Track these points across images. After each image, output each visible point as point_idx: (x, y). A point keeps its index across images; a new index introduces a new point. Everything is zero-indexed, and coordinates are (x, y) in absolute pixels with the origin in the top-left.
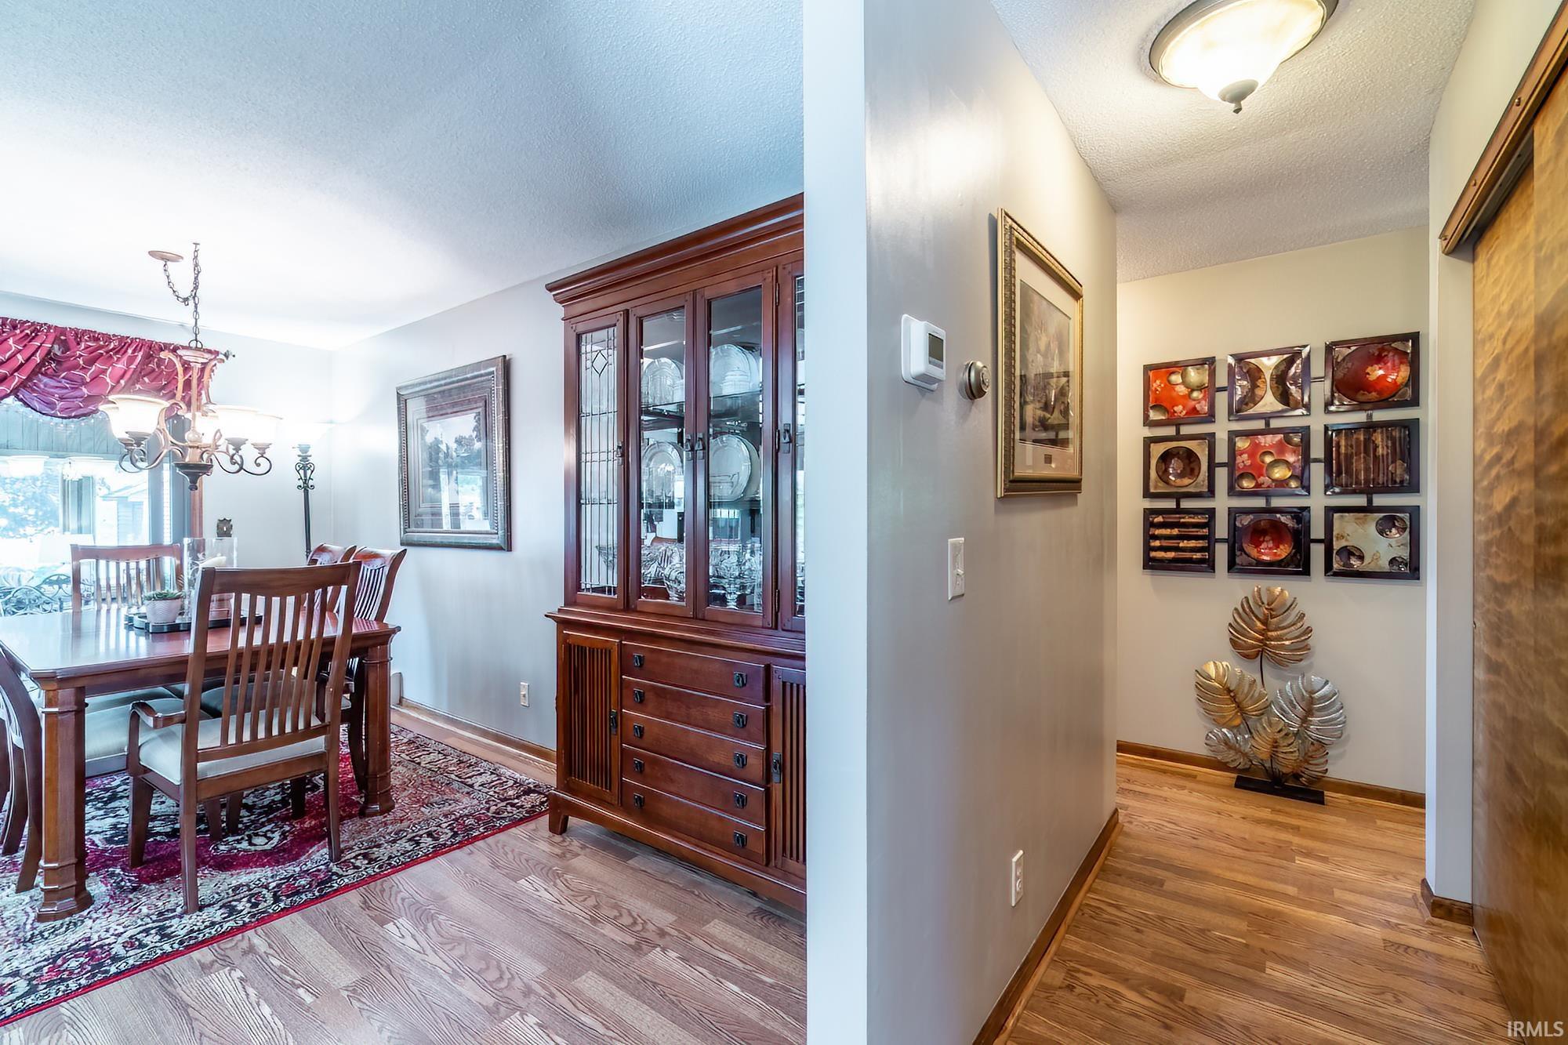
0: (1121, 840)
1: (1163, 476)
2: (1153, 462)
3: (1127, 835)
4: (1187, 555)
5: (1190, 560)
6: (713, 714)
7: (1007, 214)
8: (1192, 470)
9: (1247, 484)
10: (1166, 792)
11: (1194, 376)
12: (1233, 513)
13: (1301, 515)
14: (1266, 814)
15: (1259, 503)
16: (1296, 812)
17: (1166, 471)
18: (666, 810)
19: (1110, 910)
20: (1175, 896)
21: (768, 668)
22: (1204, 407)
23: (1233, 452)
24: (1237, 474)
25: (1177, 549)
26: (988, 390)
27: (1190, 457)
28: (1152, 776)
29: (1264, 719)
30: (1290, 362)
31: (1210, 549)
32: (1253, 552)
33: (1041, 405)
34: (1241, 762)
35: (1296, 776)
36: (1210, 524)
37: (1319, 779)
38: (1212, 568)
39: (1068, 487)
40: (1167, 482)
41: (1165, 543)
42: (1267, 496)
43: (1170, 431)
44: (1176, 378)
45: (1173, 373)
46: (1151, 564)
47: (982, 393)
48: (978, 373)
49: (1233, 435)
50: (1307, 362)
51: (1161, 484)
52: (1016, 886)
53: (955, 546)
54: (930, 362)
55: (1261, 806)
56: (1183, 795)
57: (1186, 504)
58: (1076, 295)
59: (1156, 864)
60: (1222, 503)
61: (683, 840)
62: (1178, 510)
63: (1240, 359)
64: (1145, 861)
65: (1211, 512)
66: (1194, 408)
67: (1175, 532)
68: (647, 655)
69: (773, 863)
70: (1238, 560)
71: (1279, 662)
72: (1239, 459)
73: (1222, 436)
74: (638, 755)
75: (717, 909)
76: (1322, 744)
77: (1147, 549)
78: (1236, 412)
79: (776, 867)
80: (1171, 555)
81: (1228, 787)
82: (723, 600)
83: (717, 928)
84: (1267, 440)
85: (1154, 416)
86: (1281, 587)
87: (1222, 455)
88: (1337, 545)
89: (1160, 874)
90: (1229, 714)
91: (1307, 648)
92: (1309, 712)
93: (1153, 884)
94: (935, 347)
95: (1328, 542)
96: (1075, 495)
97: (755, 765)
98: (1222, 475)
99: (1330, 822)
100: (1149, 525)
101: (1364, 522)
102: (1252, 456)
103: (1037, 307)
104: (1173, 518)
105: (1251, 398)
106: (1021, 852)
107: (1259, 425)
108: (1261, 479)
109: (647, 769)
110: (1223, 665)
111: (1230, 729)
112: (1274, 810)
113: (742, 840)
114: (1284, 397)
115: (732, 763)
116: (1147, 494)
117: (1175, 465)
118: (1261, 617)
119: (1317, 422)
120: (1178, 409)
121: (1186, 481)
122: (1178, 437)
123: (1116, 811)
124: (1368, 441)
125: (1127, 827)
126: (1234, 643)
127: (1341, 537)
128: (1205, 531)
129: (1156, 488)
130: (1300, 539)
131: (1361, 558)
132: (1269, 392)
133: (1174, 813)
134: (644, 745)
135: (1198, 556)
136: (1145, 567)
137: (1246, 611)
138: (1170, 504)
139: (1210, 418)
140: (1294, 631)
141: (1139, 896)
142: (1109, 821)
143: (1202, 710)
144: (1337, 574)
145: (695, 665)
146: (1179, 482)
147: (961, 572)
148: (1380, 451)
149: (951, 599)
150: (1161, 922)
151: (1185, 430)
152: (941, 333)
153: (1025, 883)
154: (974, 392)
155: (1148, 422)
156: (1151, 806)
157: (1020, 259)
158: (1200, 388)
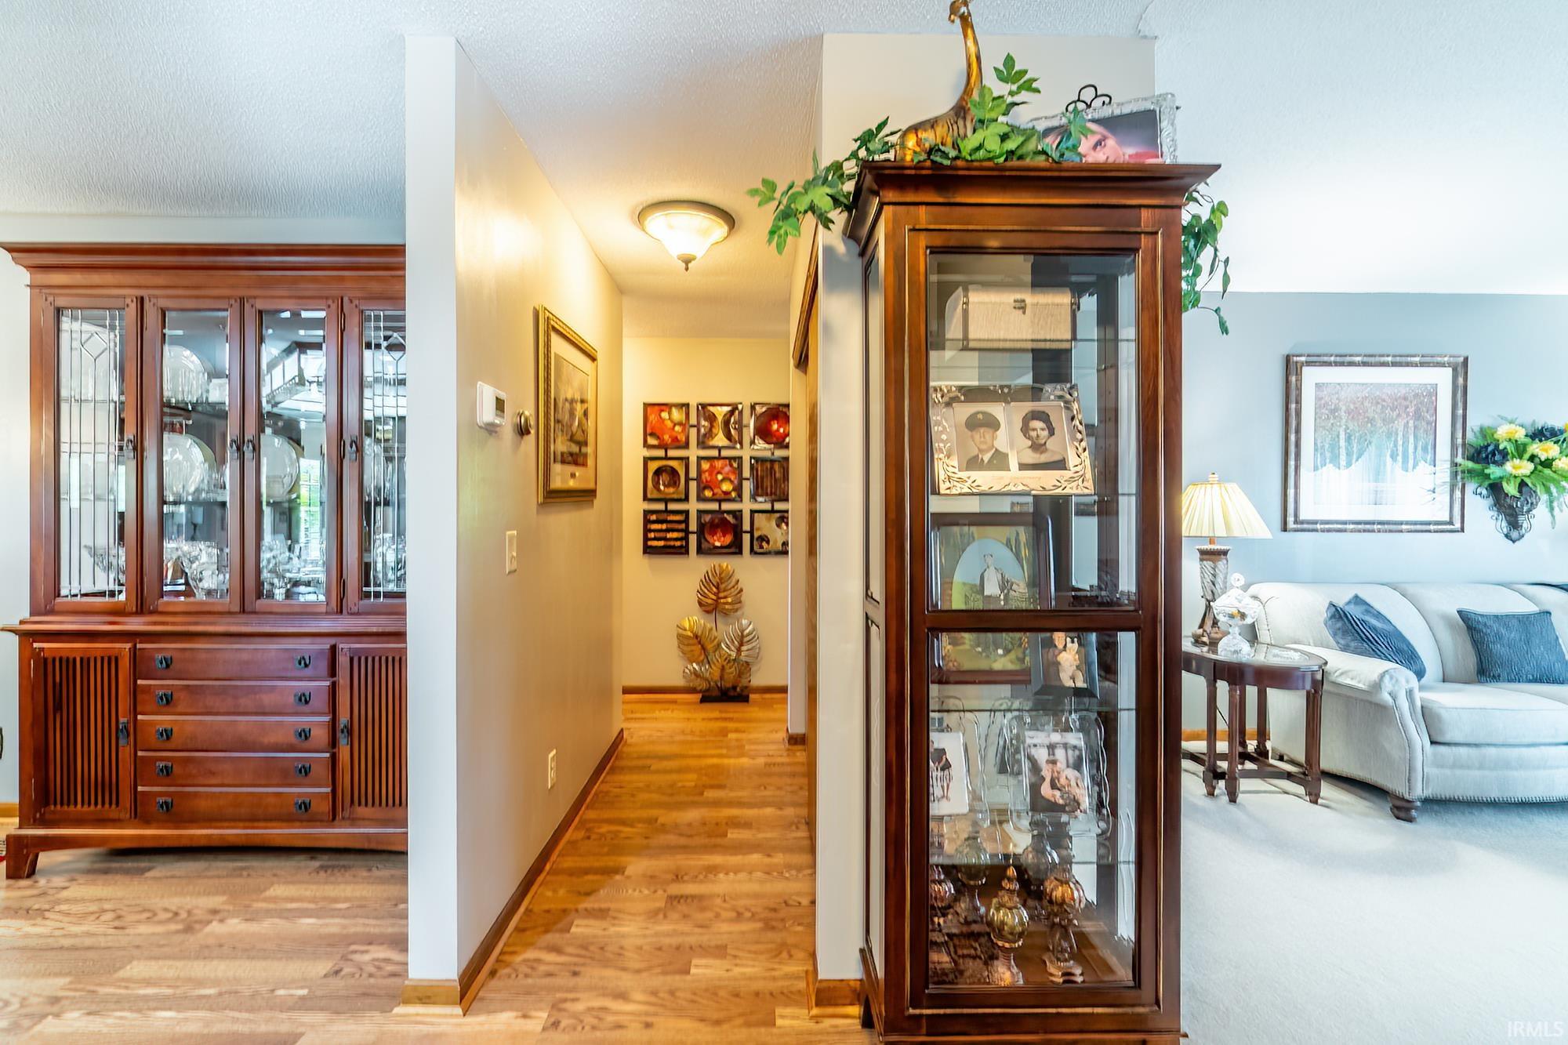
0: (625, 749)
1: (656, 485)
2: (650, 475)
3: (630, 745)
4: (672, 543)
5: (674, 547)
6: (267, 699)
7: (545, 309)
8: (675, 483)
9: (708, 493)
10: (657, 714)
11: (677, 415)
12: (700, 512)
13: (737, 515)
14: (716, 714)
15: (714, 506)
16: (733, 710)
17: (658, 483)
18: (203, 805)
19: (615, 790)
20: (657, 772)
21: (333, 648)
22: (683, 438)
23: (700, 471)
24: (702, 486)
25: (665, 539)
26: (533, 431)
27: (673, 472)
28: (647, 707)
29: (717, 653)
30: (732, 413)
31: (686, 538)
32: (711, 541)
33: (569, 437)
34: (704, 685)
35: (734, 688)
36: (686, 521)
37: (746, 687)
38: (687, 552)
39: (586, 496)
40: (659, 490)
41: (658, 535)
42: (720, 501)
43: (661, 453)
44: (665, 415)
45: (663, 411)
46: (648, 550)
47: (528, 433)
48: (526, 420)
49: (700, 459)
50: (741, 413)
51: (655, 491)
52: (551, 775)
53: (511, 538)
54: (497, 415)
55: (714, 711)
56: (669, 714)
57: (672, 506)
58: (594, 359)
59: (648, 757)
60: (693, 506)
61: (228, 828)
62: (666, 511)
63: (704, 406)
64: (639, 758)
65: (687, 513)
66: (677, 438)
67: (664, 526)
68: (176, 655)
69: (340, 815)
70: (703, 546)
71: (726, 614)
72: (703, 477)
73: (693, 460)
74: (162, 759)
75: (275, 879)
76: (747, 663)
77: (646, 539)
78: (702, 444)
79: (343, 818)
80: (661, 543)
81: (694, 703)
82: (271, 595)
83: (278, 890)
84: (719, 464)
85: (652, 441)
86: (727, 563)
87: (693, 474)
88: (756, 534)
89: (648, 762)
90: (697, 653)
91: (740, 602)
92: (741, 644)
93: (645, 769)
94: (500, 405)
95: (751, 532)
96: (592, 501)
97: (320, 735)
98: (693, 485)
99: (751, 711)
100: (647, 521)
101: (769, 520)
102: (710, 475)
103: (566, 369)
104: (662, 517)
105: (710, 434)
106: (554, 752)
107: (715, 453)
108: (716, 491)
109: (177, 770)
110: (695, 620)
111: (698, 664)
112: (721, 712)
113: (306, 806)
114: (729, 436)
115: (293, 739)
116: (645, 498)
117: (664, 478)
118: (715, 584)
119: (746, 454)
120: (666, 437)
121: (671, 490)
122: (666, 458)
123: (622, 730)
124: (772, 468)
125: (629, 741)
126: (700, 604)
127: (758, 529)
128: (683, 526)
129: (651, 494)
130: (737, 531)
131: (768, 542)
132: (721, 431)
133: (660, 725)
134: (173, 747)
135: (678, 544)
136: (645, 552)
137: (707, 581)
138: (661, 506)
139: (686, 446)
140: (734, 592)
141: (635, 777)
142: (617, 737)
143: (681, 654)
144: (756, 553)
145: (245, 656)
146: (667, 490)
147: (515, 554)
148: (778, 475)
149: (509, 573)
150: (648, 788)
151: (672, 453)
152: (503, 395)
153: (557, 772)
154: (522, 431)
155: (646, 445)
156: (645, 725)
157: (554, 337)
158: (680, 424)
